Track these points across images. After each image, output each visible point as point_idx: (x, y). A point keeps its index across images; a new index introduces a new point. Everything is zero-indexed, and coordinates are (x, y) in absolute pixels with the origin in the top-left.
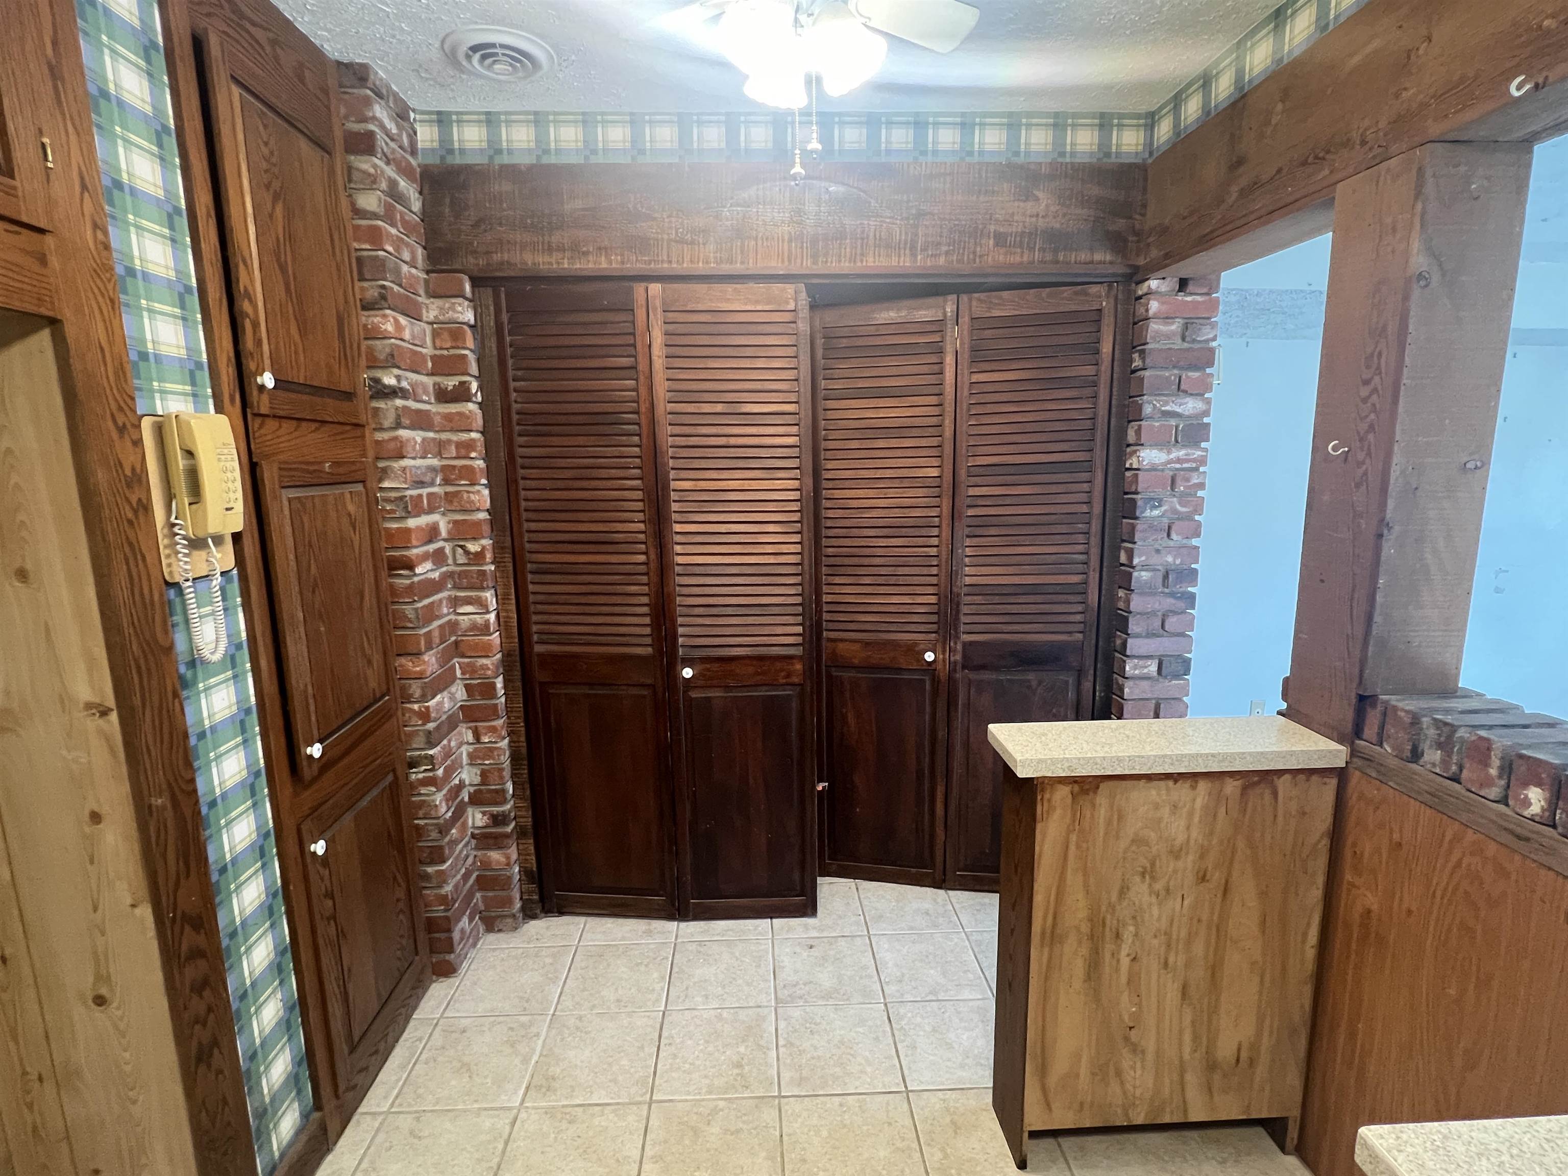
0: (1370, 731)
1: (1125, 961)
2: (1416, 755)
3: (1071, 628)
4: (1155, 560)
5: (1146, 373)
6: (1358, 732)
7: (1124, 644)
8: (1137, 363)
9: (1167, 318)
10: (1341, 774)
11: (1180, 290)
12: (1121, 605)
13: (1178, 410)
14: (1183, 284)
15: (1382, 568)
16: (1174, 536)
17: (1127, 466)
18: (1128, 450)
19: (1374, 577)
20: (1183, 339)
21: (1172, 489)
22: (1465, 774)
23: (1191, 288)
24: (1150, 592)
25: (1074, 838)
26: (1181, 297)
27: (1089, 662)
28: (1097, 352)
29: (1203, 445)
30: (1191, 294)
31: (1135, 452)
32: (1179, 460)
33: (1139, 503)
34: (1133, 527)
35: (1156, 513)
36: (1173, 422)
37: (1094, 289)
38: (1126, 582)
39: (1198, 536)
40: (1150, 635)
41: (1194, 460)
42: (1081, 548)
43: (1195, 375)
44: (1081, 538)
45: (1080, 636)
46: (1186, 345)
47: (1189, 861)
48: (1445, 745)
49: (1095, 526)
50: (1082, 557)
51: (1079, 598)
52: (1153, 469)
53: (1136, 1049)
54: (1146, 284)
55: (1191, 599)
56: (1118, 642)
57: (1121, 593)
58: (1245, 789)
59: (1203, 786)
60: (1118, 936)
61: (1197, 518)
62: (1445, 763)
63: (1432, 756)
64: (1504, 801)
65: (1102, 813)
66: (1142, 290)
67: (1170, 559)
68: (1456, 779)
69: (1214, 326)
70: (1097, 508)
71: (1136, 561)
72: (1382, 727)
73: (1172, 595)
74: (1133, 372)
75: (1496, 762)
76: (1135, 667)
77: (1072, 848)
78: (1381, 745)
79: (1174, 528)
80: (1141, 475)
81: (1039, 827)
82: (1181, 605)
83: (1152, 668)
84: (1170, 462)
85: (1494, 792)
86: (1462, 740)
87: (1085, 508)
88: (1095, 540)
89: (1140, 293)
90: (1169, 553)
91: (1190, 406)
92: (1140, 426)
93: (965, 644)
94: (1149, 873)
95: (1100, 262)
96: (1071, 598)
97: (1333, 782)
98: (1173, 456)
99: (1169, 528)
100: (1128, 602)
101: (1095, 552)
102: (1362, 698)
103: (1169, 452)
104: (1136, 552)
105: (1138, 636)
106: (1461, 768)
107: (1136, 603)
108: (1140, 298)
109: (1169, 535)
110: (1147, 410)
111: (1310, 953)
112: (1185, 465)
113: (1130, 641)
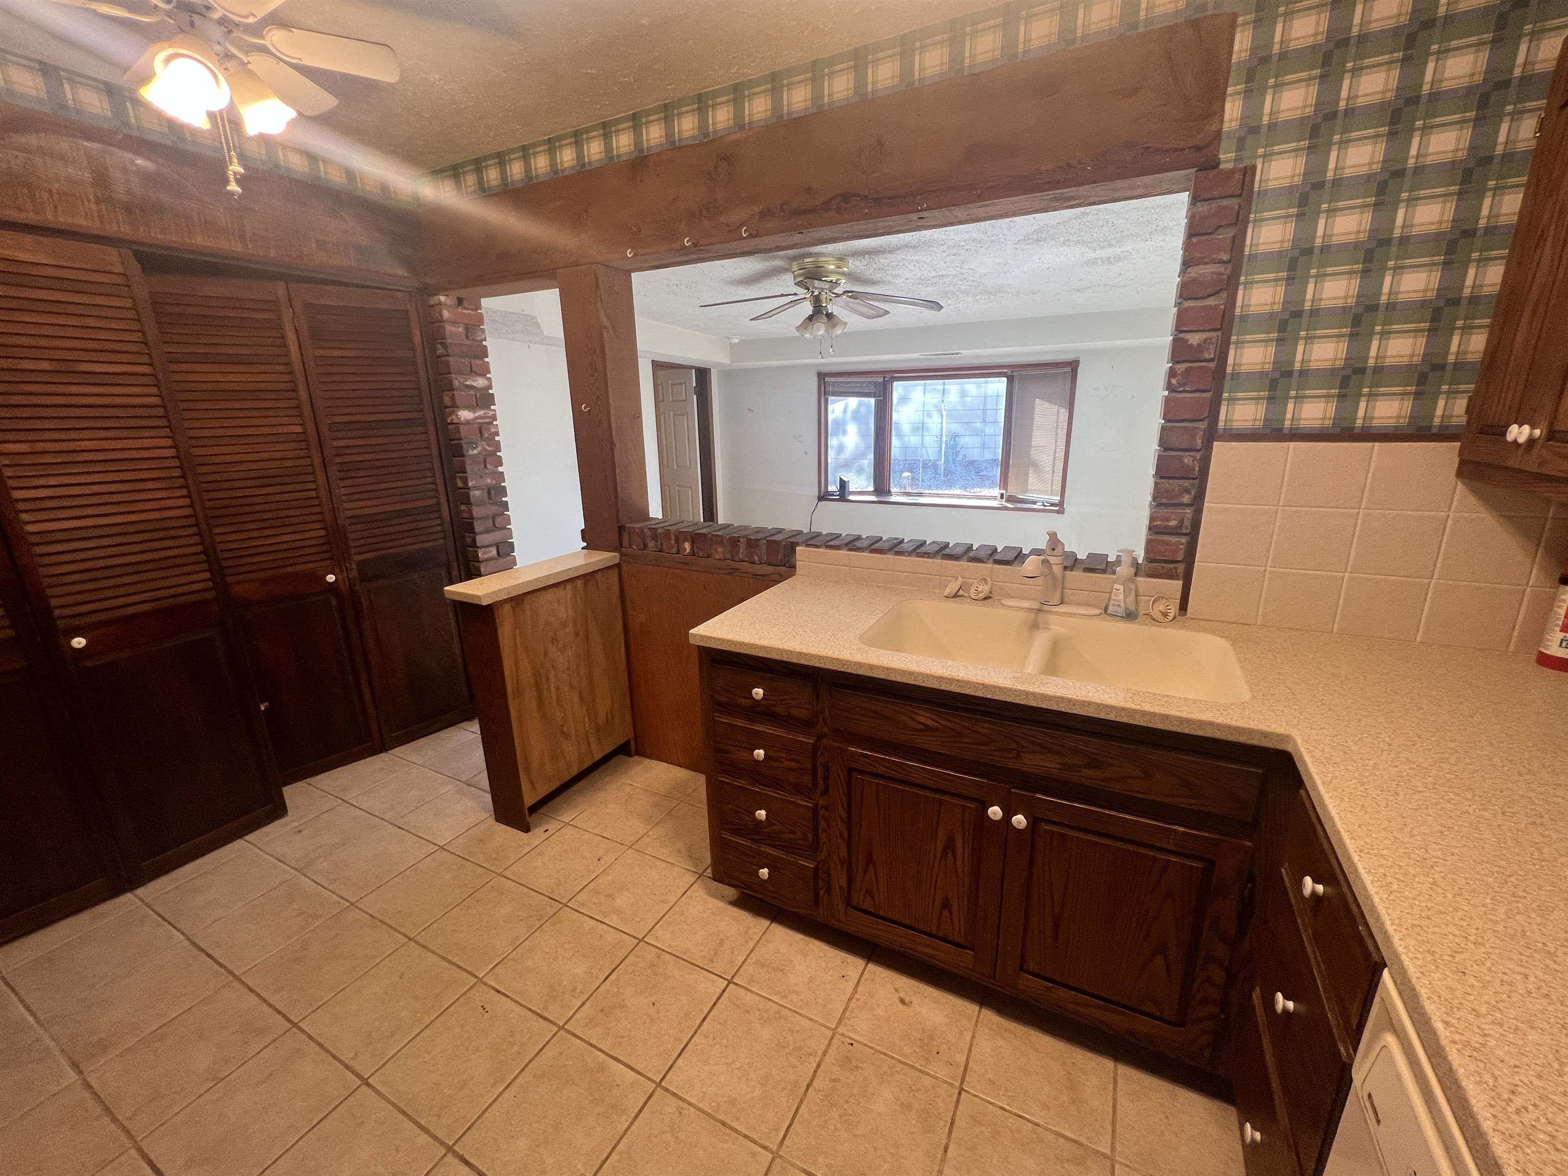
0: (626, 543)
1: (553, 690)
2: (645, 546)
3: (434, 536)
4: (481, 483)
5: (451, 359)
6: (621, 546)
7: (474, 540)
8: (441, 351)
9: (455, 323)
10: (618, 566)
11: (459, 305)
12: (465, 515)
13: (474, 384)
14: (460, 301)
15: (617, 465)
16: (489, 466)
17: (449, 421)
18: (447, 410)
19: (614, 470)
20: (467, 337)
21: (481, 437)
22: (664, 547)
23: (466, 304)
24: (482, 503)
25: (517, 632)
26: (460, 310)
27: (453, 557)
28: (411, 341)
29: (492, 407)
30: (466, 309)
31: (454, 412)
32: (481, 417)
33: (464, 446)
34: (464, 462)
35: (475, 452)
36: (472, 393)
37: (399, 295)
38: (466, 500)
39: (501, 465)
40: (488, 531)
41: (490, 417)
42: (429, 480)
43: (478, 362)
44: (428, 473)
45: (442, 541)
46: (469, 342)
47: (570, 629)
48: (655, 537)
49: (437, 465)
50: (433, 486)
51: (436, 515)
52: (468, 422)
53: (567, 736)
54: (437, 298)
55: (505, 506)
56: (469, 540)
57: (463, 508)
58: (585, 584)
59: (569, 587)
60: (548, 679)
61: (498, 454)
62: (656, 546)
63: (651, 544)
64: (678, 553)
65: (528, 613)
66: (433, 300)
67: (489, 481)
68: (661, 551)
69: (483, 331)
70: (435, 452)
71: (470, 484)
72: (630, 540)
73: (494, 504)
74: (439, 357)
75: (673, 537)
76: (484, 553)
77: (518, 637)
78: (631, 547)
79: (487, 460)
80: (461, 427)
81: (500, 631)
82: (502, 509)
83: (493, 552)
84: (476, 418)
85: (674, 550)
86: (660, 534)
87: (426, 452)
88: (438, 474)
89: (432, 302)
90: (487, 477)
91: (480, 382)
92: (453, 395)
93: (359, 564)
94: (554, 640)
95: (401, 277)
96: (432, 516)
97: (616, 571)
98: (477, 414)
99: (485, 461)
100: (470, 511)
101: (440, 481)
102: (620, 528)
103: (474, 412)
104: (469, 479)
105: (481, 533)
106: (662, 545)
107: (477, 511)
108: (433, 306)
109: (485, 466)
110: (456, 383)
111: (623, 655)
112: (486, 420)
113: (478, 538)
